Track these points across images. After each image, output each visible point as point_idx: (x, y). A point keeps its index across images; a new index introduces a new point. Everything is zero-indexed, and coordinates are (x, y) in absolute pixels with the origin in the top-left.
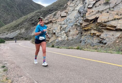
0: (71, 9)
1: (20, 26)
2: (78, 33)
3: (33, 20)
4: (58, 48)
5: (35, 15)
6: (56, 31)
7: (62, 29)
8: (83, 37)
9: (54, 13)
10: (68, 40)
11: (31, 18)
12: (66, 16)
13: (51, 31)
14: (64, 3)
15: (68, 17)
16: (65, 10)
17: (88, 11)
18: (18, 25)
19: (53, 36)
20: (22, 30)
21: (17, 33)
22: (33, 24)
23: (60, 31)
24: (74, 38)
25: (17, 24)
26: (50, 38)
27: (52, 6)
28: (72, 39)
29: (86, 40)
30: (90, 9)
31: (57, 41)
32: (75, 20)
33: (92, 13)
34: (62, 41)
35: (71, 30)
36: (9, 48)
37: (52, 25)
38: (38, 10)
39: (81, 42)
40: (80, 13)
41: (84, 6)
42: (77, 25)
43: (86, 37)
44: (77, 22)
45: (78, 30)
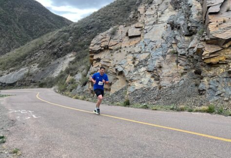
0: (148, 20)
1: (29, 60)
2: (182, 71)
4: (146, 107)
5: (59, 37)
6: (124, 68)
7: (137, 62)
8: (205, 80)
9: (111, 29)
10: (160, 88)
11: (50, 43)
12: (139, 36)
13: (110, 67)
15: (146, 36)
16: (133, 23)
17: (210, 21)
18: (23, 58)
19: (117, 79)
20: (32, 66)
21: (22, 74)
22: (55, 54)
23: (132, 68)
24: (176, 82)
25: (22, 54)
26: (111, 84)
27: (92, 20)
28: (171, 85)
29: (218, 89)
30: (214, 15)
31: (131, 89)
32: (167, 43)
33: (225, 24)
34: (145, 90)
35: (164, 64)
36: (36, 116)
37: (112, 55)
38: (65, 28)
39: (204, 92)
40: (176, 27)
41: (183, 12)
42: (175, 53)
43: (218, 82)
44: (174, 46)
45: (180, 65)
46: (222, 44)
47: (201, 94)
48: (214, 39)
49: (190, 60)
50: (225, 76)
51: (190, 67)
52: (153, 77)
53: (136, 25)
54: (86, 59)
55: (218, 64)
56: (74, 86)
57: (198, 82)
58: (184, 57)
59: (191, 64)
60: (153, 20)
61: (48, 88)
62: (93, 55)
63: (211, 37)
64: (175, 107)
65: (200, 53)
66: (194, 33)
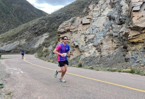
0: (95, 14)
1: (20, 36)
2: (116, 46)
3: (36, 29)
4: (92, 68)
5: (39, 23)
6: (79, 44)
7: (87, 40)
8: (130, 52)
11: (33, 27)
12: (89, 24)
13: (70, 43)
14: (74, 9)
16: (86, 16)
17: (134, 16)
18: (16, 35)
19: (75, 50)
20: (22, 40)
21: (15, 45)
22: (36, 33)
23: (84, 44)
24: (111, 53)
25: (16, 33)
27: (60, 12)
28: (108, 55)
29: (138, 58)
30: (136, 12)
31: (83, 57)
32: (106, 29)
33: (143, 18)
34: (92, 57)
35: (104, 42)
36: (23, 72)
37: (72, 35)
38: (43, 17)
39: (128, 60)
40: (112, 19)
41: (117, 10)
42: (111, 35)
43: (137, 54)
44: (111, 31)
45: (114, 43)
46: (140, 30)
47: (127, 61)
48: (136, 27)
49: (120, 40)
50: (142, 50)
51: (120, 44)
52: (97, 49)
53: (88, 17)
54: (56, 37)
55: (138, 43)
56: (47, 54)
57: (125, 54)
58: (117, 37)
59: (121, 42)
60: (98, 14)
61: (31, 54)
62: (60, 34)
63: (134, 25)
64: (110, 69)
65: (126, 35)
66: (124, 23)
